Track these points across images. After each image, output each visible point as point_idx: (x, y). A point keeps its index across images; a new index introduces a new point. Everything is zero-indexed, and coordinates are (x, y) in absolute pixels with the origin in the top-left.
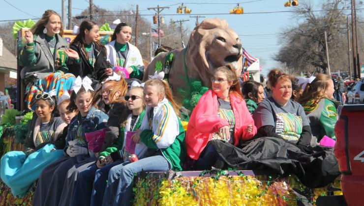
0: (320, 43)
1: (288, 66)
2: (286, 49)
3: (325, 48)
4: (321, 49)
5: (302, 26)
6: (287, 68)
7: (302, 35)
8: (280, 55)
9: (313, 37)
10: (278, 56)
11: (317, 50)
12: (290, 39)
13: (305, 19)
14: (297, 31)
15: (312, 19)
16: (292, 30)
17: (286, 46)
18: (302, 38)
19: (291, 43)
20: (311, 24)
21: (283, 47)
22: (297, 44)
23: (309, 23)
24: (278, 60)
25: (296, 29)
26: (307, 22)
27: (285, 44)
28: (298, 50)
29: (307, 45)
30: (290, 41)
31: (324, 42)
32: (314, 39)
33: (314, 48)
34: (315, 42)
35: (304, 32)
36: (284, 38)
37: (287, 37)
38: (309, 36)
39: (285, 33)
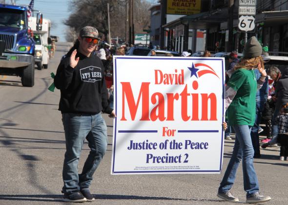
0: (103, 13)
1: (76, 30)
2: (74, 16)
3: (107, 17)
4: (104, 18)
6: (75, 32)
7: (89, 4)
8: (70, 20)
9: (98, 8)
10: (68, 21)
11: (101, 19)
12: (79, 7)
17: (75, 13)
18: (89, 7)
19: (79, 11)
21: (73, 14)
22: (84, 13)
24: (68, 25)
27: (74, 11)
28: (85, 18)
29: (93, 14)
30: (78, 9)
31: (107, 12)
32: (99, 9)
33: (98, 17)
34: (99, 12)
35: (91, 2)
36: (73, 6)
37: (76, 6)
38: (95, 6)
39: (74, 2)
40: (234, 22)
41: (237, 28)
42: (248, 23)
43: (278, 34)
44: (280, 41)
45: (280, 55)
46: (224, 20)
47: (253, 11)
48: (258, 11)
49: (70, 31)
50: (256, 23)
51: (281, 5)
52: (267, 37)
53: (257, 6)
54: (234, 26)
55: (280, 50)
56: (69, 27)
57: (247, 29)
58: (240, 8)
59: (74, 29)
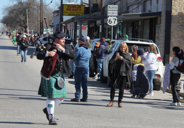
0: (24, 15)
1: (7, 26)
2: (6, 17)
3: (26, 18)
4: (24, 18)
5: (15, 5)
6: (6, 27)
7: (15, 10)
8: (3, 20)
9: (20, 12)
10: (2, 20)
11: (22, 19)
12: (9, 12)
13: (17, 2)
14: (12, 8)
15: (20, 2)
16: (10, 7)
17: (6, 15)
18: (15, 12)
19: (9, 14)
20: (20, 5)
21: (5, 15)
22: (12, 15)
23: (19, 4)
24: (2, 23)
25: (12, 7)
26: (18, 4)
27: (6, 14)
28: (12, 18)
29: (17, 16)
30: (9, 13)
31: (26, 15)
32: (21, 13)
33: (21, 17)
34: (21, 14)
35: (16, 9)
36: (5, 11)
37: (7, 11)
38: (19, 11)
39: (6, 9)
40: (105, 20)
41: (106, 24)
42: (113, 21)
43: (131, 28)
44: (133, 31)
45: (133, 40)
46: (99, 19)
47: (116, 13)
48: (119, 14)
49: (3, 26)
50: (118, 21)
51: (133, 10)
52: (125, 29)
53: (118, 11)
54: (105, 23)
55: (133, 37)
56: (3, 24)
57: (112, 24)
58: (108, 11)
59: (6, 25)
